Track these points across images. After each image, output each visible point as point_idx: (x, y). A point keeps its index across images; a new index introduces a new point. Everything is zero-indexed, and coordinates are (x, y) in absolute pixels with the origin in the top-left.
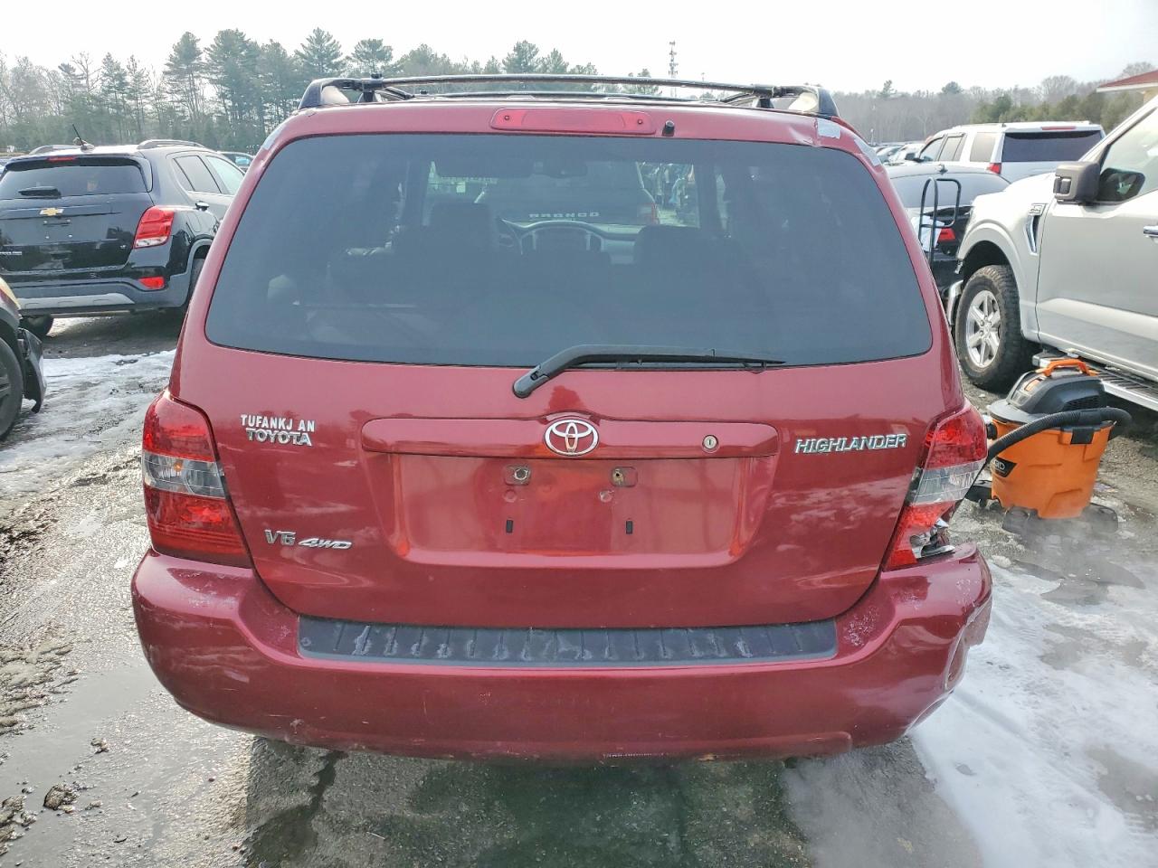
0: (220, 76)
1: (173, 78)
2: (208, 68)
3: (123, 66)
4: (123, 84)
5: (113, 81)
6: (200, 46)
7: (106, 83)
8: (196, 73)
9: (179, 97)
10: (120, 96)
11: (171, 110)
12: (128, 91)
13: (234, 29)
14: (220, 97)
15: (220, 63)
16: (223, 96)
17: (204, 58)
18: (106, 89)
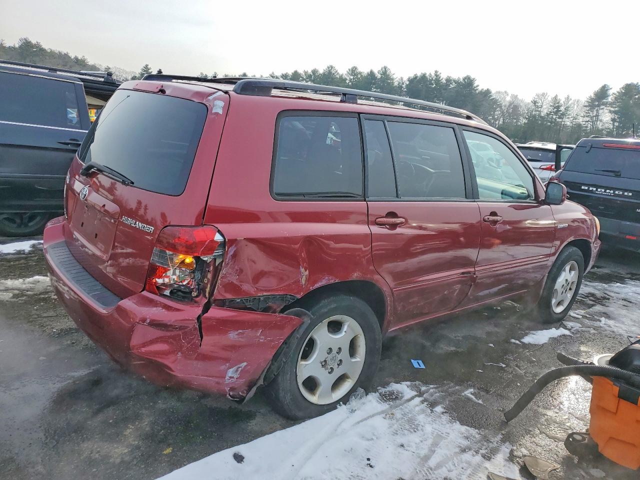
0: (617, 109)
1: (588, 109)
2: (611, 104)
3: (562, 102)
4: (558, 111)
5: (554, 109)
6: (610, 92)
7: (550, 110)
8: (602, 107)
9: (587, 119)
10: (554, 117)
11: (579, 126)
12: (560, 115)
13: (635, 83)
14: (612, 121)
15: (620, 102)
16: (614, 120)
17: (610, 99)
18: (549, 113)
